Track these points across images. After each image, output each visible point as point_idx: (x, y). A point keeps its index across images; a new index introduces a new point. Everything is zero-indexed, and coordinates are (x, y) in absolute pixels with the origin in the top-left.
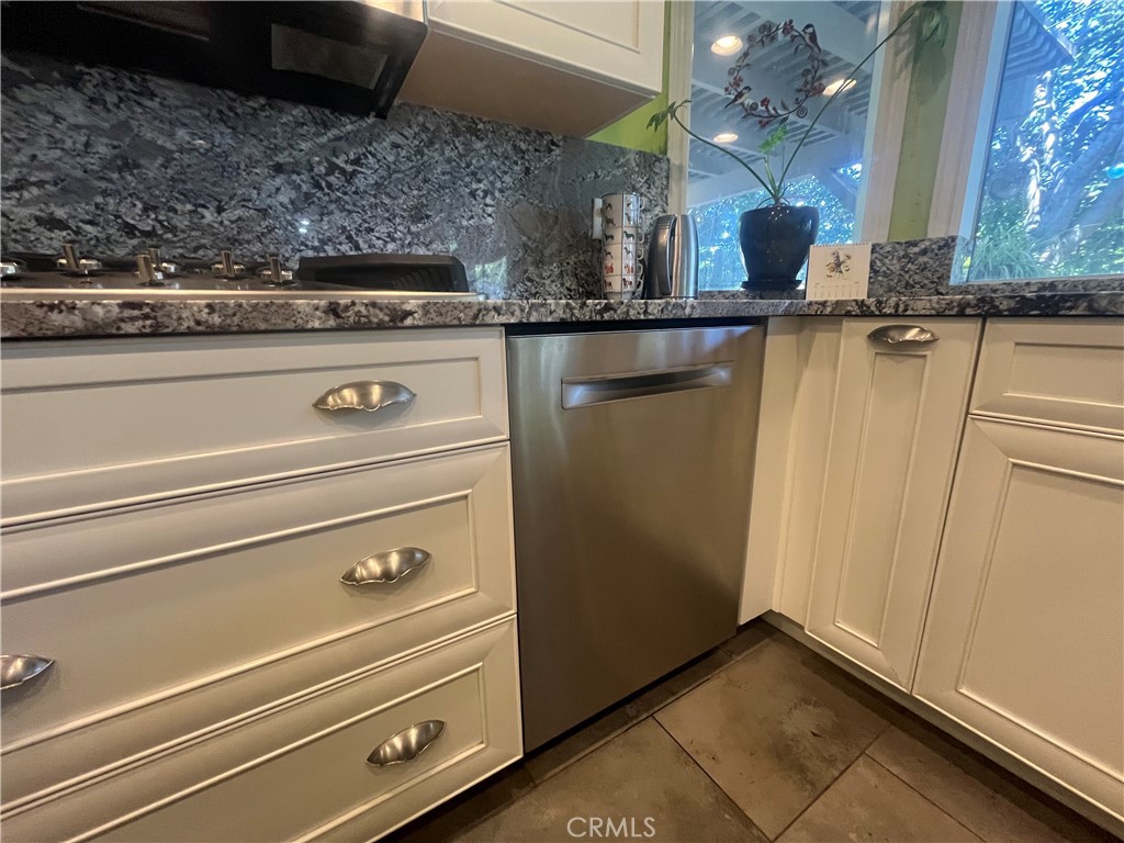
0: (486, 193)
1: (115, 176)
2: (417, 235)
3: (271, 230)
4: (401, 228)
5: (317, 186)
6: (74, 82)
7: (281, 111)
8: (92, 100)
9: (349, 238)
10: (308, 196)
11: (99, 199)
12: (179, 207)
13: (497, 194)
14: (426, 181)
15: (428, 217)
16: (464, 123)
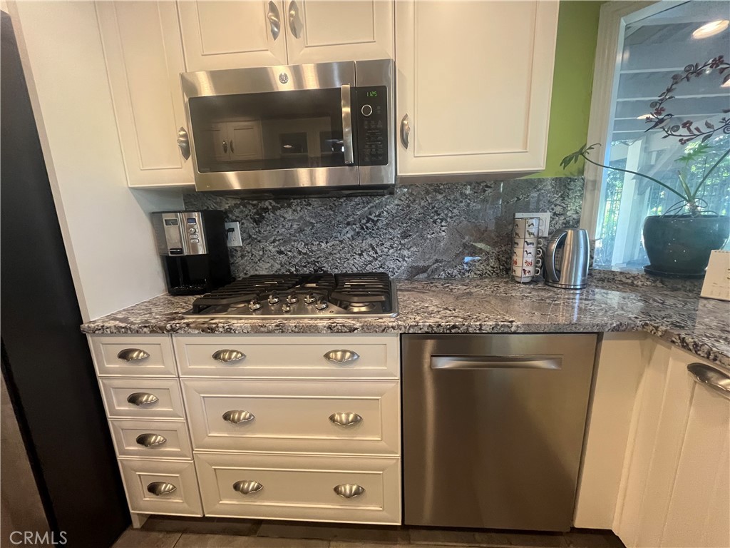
0: (442, 220)
1: (298, 235)
2: (404, 245)
3: (343, 248)
4: (397, 242)
5: (362, 228)
6: (290, 206)
7: (351, 201)
8: (294, 210)
9: (373, 248)
10: (358, 233)
11: (293, 243)
12: (314, 243)
13: (449, 220)
14: (410, 219)
15: (410, 236)
16: (432, 188)
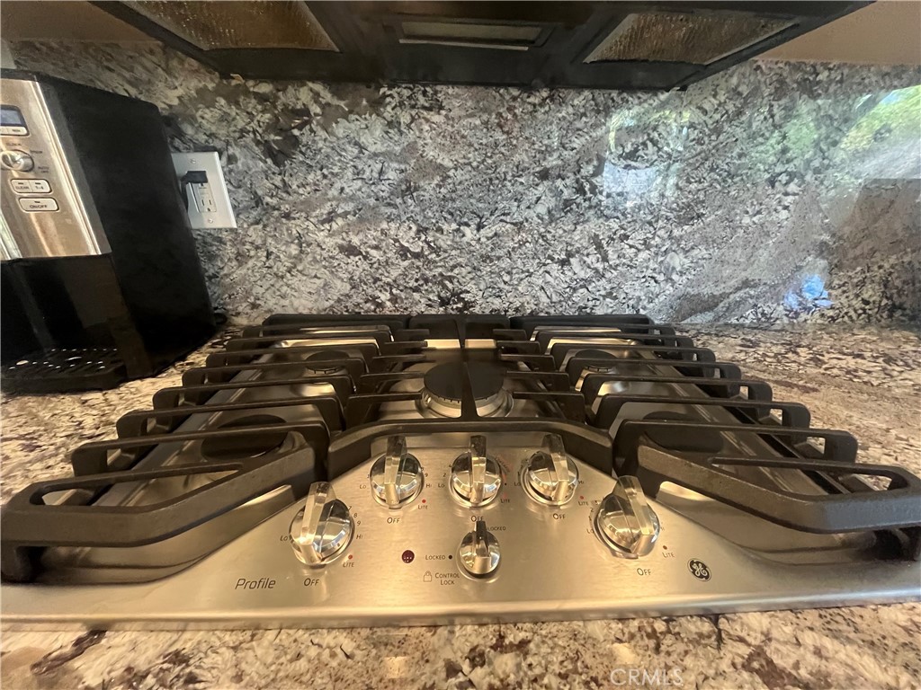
0: (792, 176)
1: (399, 201)
2: (678, 240)
3: (522, 244)
4: (661, 233)
5: (581, 190)
6: (377, 105)
7: (563, 102)
8: (390, 124)
9: (599, 247)
10: (567, 203)
11: (384, 225)
12: (445, 227)
13: (808, 177)
14: (712, 169)
15: (699, 216)
16: (798, 76)
